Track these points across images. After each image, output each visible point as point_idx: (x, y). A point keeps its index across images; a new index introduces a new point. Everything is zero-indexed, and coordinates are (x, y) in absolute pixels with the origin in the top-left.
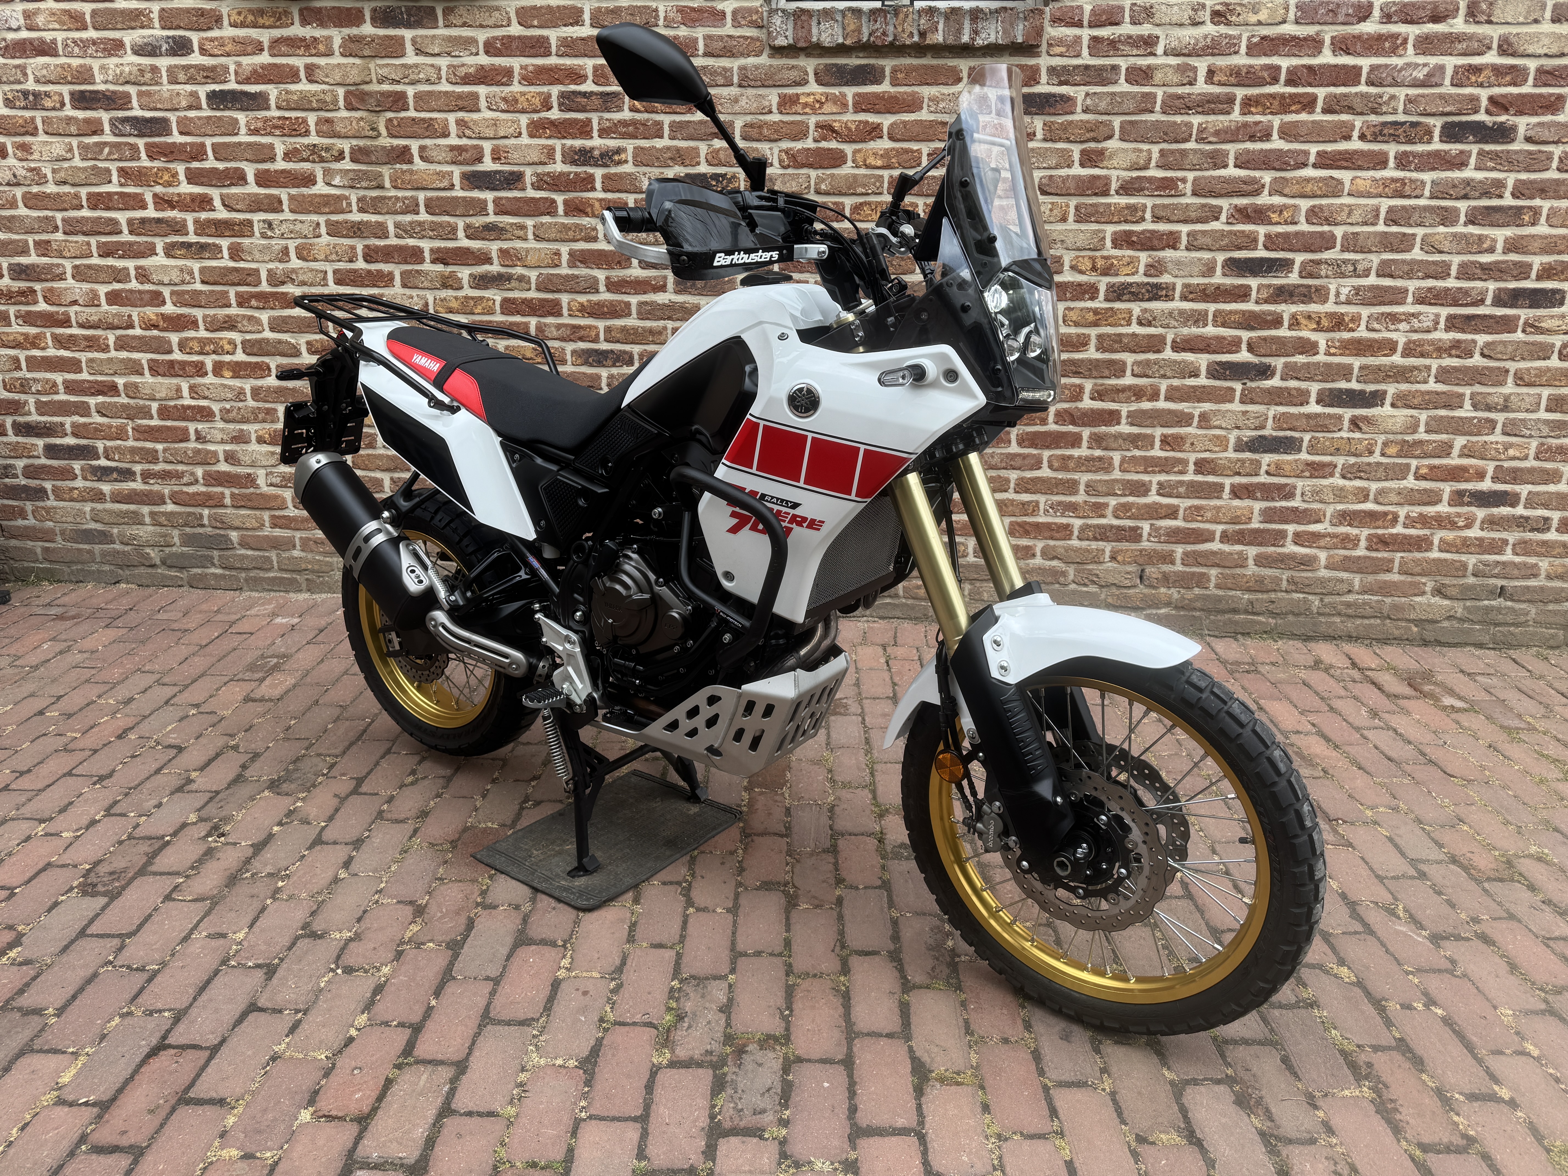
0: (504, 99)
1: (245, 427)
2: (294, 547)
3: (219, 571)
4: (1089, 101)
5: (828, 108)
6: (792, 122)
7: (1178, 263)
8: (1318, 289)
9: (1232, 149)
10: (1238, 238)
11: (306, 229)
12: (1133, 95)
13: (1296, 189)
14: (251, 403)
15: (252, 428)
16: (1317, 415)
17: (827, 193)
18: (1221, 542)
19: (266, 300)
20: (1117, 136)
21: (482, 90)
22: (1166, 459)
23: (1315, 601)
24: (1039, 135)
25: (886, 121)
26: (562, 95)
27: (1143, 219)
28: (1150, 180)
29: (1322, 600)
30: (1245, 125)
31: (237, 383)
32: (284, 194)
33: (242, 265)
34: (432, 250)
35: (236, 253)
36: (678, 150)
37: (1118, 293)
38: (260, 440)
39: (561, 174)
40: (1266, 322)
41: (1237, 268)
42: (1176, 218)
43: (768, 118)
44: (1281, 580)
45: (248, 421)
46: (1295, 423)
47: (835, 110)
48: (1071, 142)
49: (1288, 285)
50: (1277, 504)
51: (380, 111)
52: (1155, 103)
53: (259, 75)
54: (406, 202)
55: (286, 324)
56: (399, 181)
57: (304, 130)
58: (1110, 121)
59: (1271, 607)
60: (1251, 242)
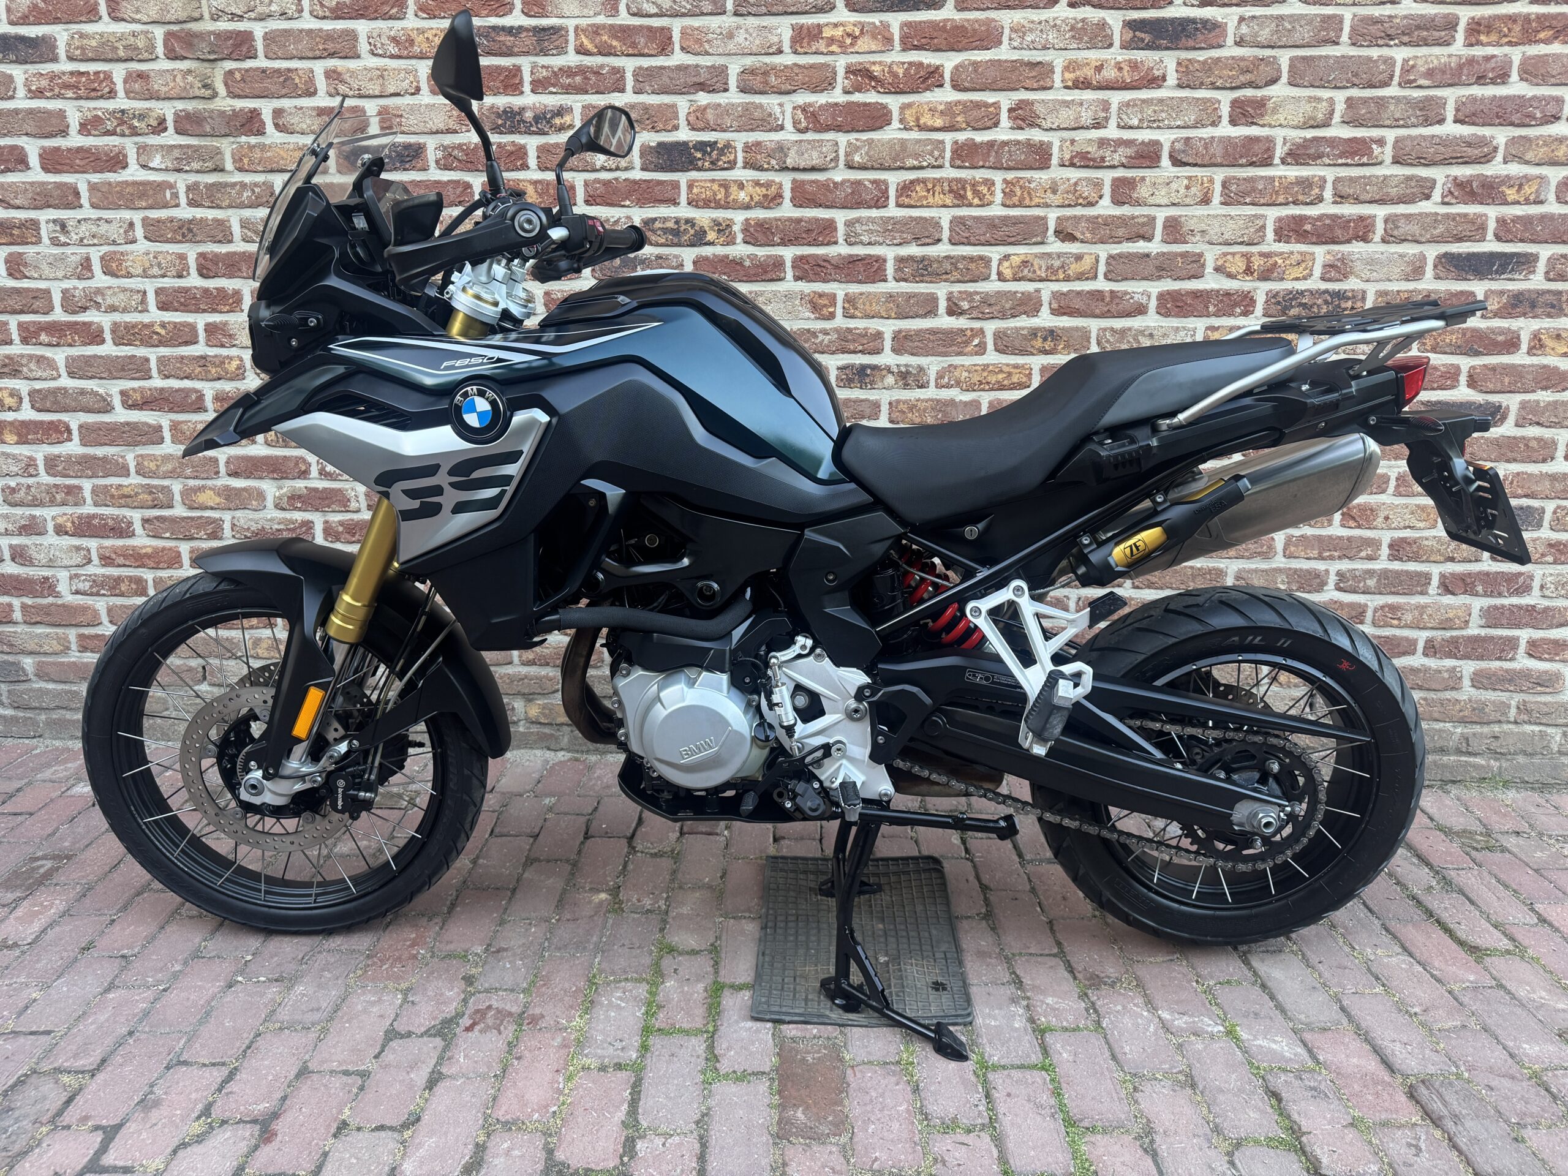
0: (394, 40)
1: (37, 512)
3: (9, 712)
4: (1244, 29)
5: (863, 44)
6: (812, 66)
7: (1371, 262)
9: (1451, 96)
10: (1458, 224)
11: (115, 232)
12: (1309, 20)
13: (1542, 152)
14: (45, 479)
15: (47, 513)
17: (863, 168)
18: (1425, 655)
19: (59, 333)
20: (1285, 78)
21: (362, 27)
22: (1349, 539)
23: (1556, 735)
24: (1172, 79)
25: (949, 62)
27: (1320, 199)
28: (1332, 142)
29: (1564, 734)
30: (1471, 61)
31: (24, 450)
32: (81, 182)
33: (25, 284)
35: (15, 267)
36: (646, 108)
37: (1283, 305)
38: (60, 531)
40: (1496, 344)
41: (1455, 267)
42: (1368, 197)
43: (777, 60)
44: (1509, 707)
45: (41, 504)
46: (1535, 488)
47: (874, 48)
48: (1218, 88)
49: (1529, 291)
50: (1506, 601)
51: (215, 60)
52: (1341, 30)
53: (41, 12)
54: (257, 190)
55: (91, 366)
56: (246, 161)
57: (107, 90)
58: (1274, 57)
59: (1494, 745)
60: (1477, 229)
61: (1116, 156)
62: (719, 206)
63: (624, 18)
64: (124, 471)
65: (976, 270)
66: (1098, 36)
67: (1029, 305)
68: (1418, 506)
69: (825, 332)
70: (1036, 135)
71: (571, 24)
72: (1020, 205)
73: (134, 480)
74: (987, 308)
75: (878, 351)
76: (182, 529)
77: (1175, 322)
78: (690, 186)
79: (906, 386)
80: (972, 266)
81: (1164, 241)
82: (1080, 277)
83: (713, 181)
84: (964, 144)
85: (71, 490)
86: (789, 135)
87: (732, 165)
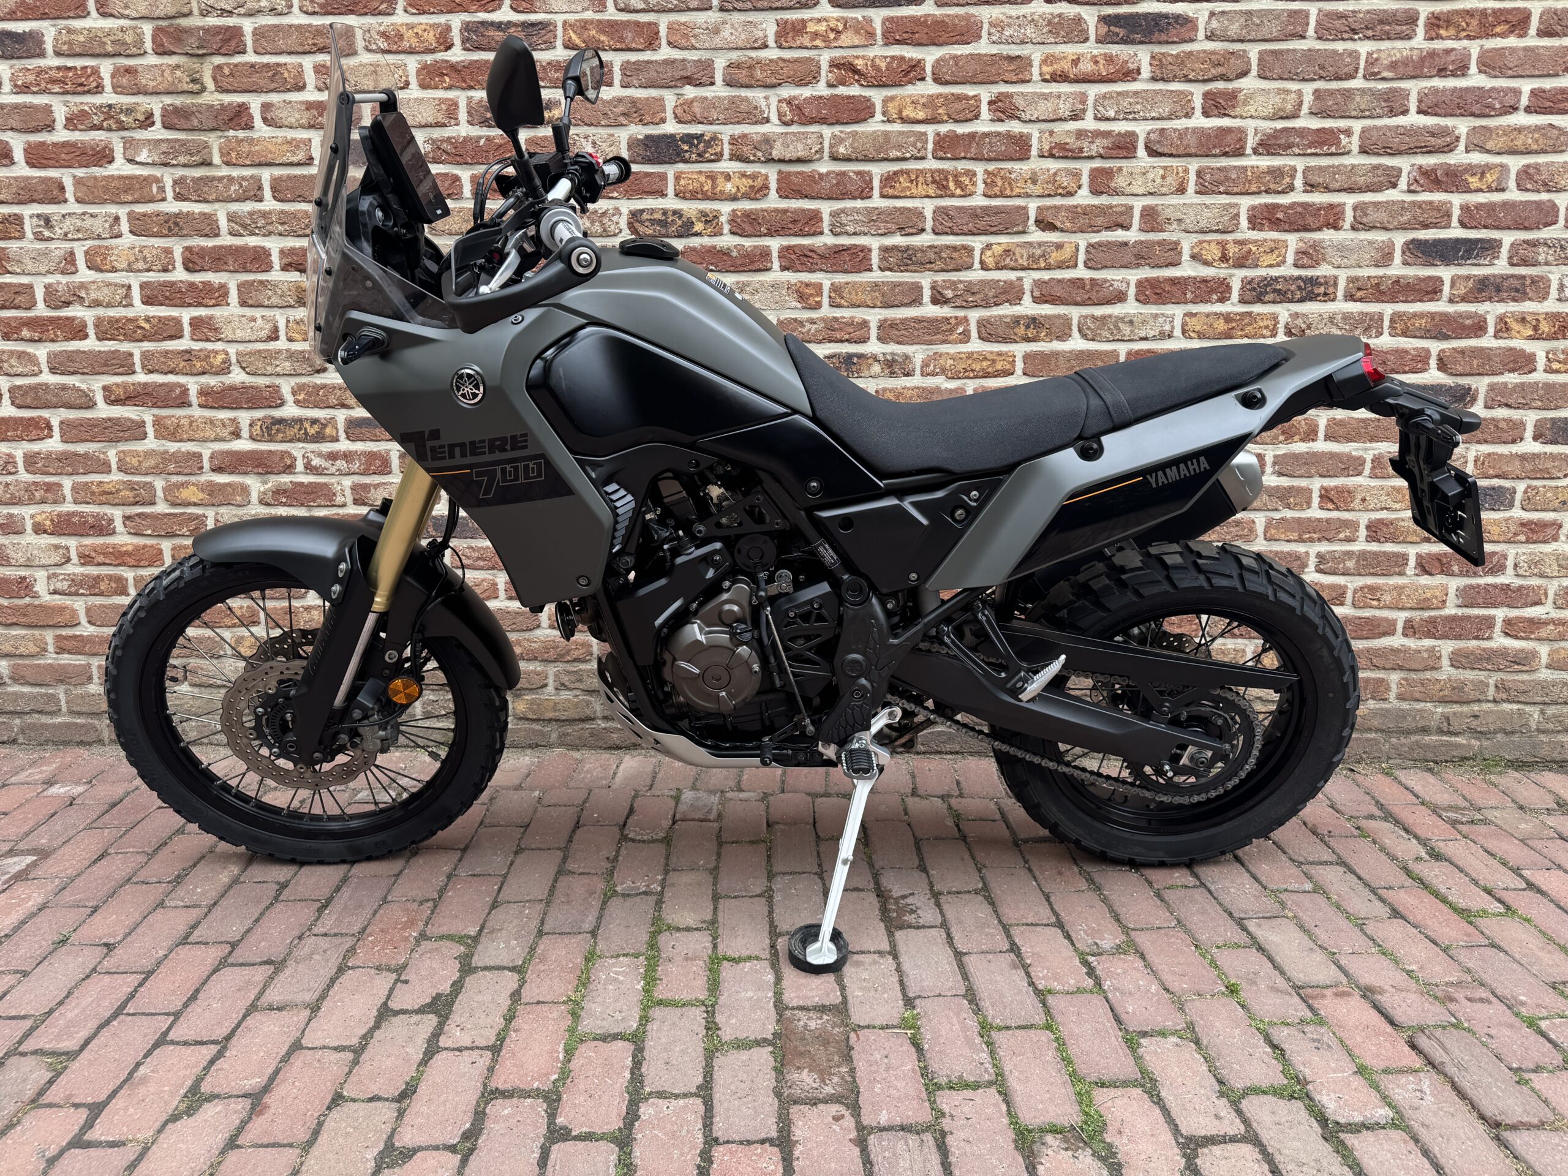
0: (384, 35)
1: (15, 510)
2: (90, 679)
4: (1214, 24)
5: (847, 39)
6: (796, 60)
7: (1341, 248)
8: (1534, 281)
9: (1414, 88)
10: (1424, 211)
11: (99, 226)
12: (1276, 15)
13: (1501, 142)
14: (24, 476)
15: (26, 513)
16: (1536, 456)
17: (848, 159)
18: (1405, 635)
19: (42, 329)
20: (1254, 71)
21: (355, 23)
22: (1328, 521)
23: (1534, 712)
24: (1146, 73)
25: (930, 56)
26: (467, 27)
27: (1291, 188)
28: (1301, 132)
29: (1542, 712)
30: (1432, 54)
32: (67, 177)
33: (7, 279)
34: (282, 252)
36: (634, 102)
37: (1257, 291)
38: (39, 529)
39: (467, 140)
40: (1464, 327)
41: (1423, 253)
42: (1337, 186)
43: (763, 54)
44: (1488, 686)
45: (18, 502)
46: (1505, 468)
47: (857, 42)
48: (1191, 81)
49: (1494, 276)
50: (1482, 581)
51: (204, 55)
52: (1308, 24)
53: (29, 7)
54: (244, 184)
55: (73, 361)
56: (233, 155)
57: (94, 84)
58: (1244, 51)
59: (1475, 723)
60: (1442, 216)
61: (1094, 147)
62: (706, 198)
63: (611, 14)
64: (105, 467)
65: (959, 259)
66: (1074, 31)
67: (1010, 292)
68: (1393, 488)
69: (812, 322)
70: (1015, 127)
71: (559, 19)
72: (1002, 195)
73: (116, 477)
74: (972, 296)
75: (864, 340)
76: (165, 527)
77: (1153, 309)
78: (677, 178)
79: (892, 374)
80: (955, 255)
81: (1141, 230)
82: (1060, 266)
83: (700, 172)
84: (946, 136)
85: (49, 488)
86: (774, 128)
87: (718, 157)
